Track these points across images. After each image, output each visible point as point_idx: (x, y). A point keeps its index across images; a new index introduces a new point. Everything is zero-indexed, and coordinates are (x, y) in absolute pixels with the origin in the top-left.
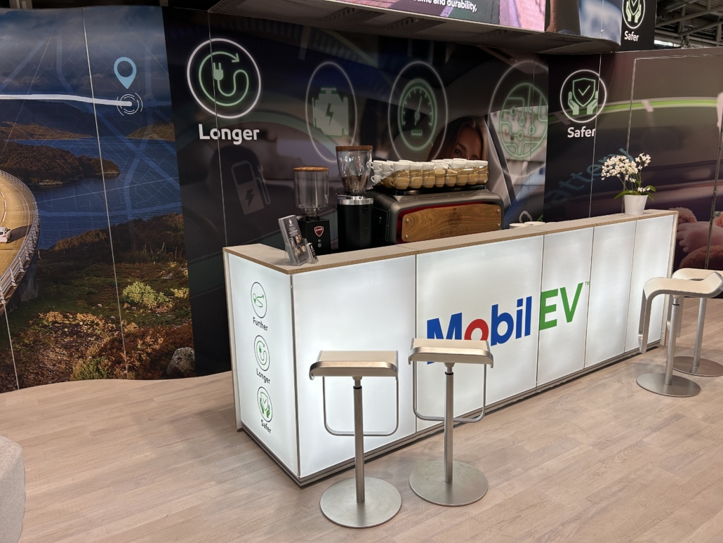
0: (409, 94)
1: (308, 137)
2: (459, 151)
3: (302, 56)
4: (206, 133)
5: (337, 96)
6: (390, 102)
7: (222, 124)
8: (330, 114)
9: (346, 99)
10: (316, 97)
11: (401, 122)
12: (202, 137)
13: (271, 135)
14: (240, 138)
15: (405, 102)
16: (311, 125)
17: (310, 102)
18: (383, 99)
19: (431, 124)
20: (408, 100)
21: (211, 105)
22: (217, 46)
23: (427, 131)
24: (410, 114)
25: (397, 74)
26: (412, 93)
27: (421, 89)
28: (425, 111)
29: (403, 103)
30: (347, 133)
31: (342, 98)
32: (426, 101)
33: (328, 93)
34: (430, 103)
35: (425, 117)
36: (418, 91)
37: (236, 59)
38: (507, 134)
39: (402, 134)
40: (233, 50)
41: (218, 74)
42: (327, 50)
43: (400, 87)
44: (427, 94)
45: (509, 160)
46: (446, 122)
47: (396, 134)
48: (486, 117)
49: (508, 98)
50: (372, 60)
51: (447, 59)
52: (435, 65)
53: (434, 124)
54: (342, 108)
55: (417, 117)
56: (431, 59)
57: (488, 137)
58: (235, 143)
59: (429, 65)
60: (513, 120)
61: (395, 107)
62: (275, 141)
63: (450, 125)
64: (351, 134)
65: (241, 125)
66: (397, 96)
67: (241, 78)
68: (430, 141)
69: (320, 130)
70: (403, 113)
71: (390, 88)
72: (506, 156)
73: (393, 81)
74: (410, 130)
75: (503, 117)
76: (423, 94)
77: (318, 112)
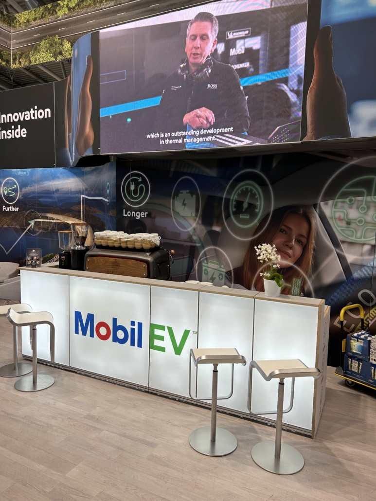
0: (239, 191)
1: (171, 216)
2: (284, 230)
4: (126, 214)
5: (189, 195)
6: (224, 196)
8: (184, 204)
9: (194, 196)
10: (177, 196)
11: (232, 209)
13: (153, 215)
14: (139, 216)
15: (236, 196)
16: (173, 210)
17: (174, 198)
18: (219, 195)
19: (257, 210)
21: (128, 201)
22: (133, 175)
23: (253, 215)
24: (239, 204)
25: (230, 179)
26: (242, 191)
27: (250, 187)
28: (252, 202)
29: (234, 197)
30: (194, 215)
31: (192, 195)
32: (253, 196)
33: (184, 193)
34: (257, 196)
35: (252, 207)
36: (247, 189)
37: (140, 180)
38: (340, 219)
39: (232, 217)
40: (139, 175)
41: (132, 187)
43: (232, 187)
44: (254, 190)
45: (343, 242)
46: (272, 209)
47: (228, 216)
48: (315, 206)
49: (343, 189)
50: (213, 173)
51: (274, 165)
52: (262, 170)
53: (260, 211)
54: (192, 201)
55: (245, 206)
56: (259, 167)
57: (317, 221)
58: (137, 218)
59: (257, 171)
60: (350, 208)
61: (228, 200)
62: (155, 218)
63: (275, 211)
64: (196, 216)
65: (140, 210)
66: (229, 193)
67: (142, 188)
68: (256, 222)
69: (178, 213)
70: (234, 203)
71: (225, 188)
72: (340, 237)
73: (227, 184)
74: (239, 214)
75: (336, 205)
76: (251, 190)
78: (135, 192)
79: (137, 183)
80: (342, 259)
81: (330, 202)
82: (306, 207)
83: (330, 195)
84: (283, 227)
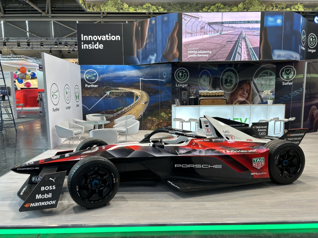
0: (226, 75)
1: (199, 86)
2: (242, 89)
3: (198, 69)
4: (177, 85)
5: (207, 77)
6: (221, 77)
7: (180, 84)
8: (204, 81)
9: (209, 77)
10: (201, 77)
11: (224, 82)
12: (176, 86)
13: (190, 86)
14: (184, 86)
15: (225, 77)
16: (200, 83)
17: (200, 78)
18: (219, 77)
19: (233, 82)
20: (226, 77)
21: (178, 80)
22: (180, 69)
23: (232, 84)
24: (226, 80)
25: (223, 71)
26: (227, 75)
27: (230, 74)
28: (231, 79)
29: (224, 77)
30: (208, 84)
31: (208, 77)
32: (231, 77)
33: (204, 76)
34: (233, 77)
35: (231, 81)
36: (229, 75)
37: (184, 71)
38: (260, 84)
39: (224, 85)
40: (184, 70)
41: (180, 74)
42: (205, 68)
43: (224, 74)
44: (232, 75)
45: (260, 91)
46: (238, 81)
47: (222, 85)
48: (252, 80)
49: (260, 75)
50: (216, 69)
51: (238, 67)
52: (234, 68)
53: (234, 82)
54: (208, 79)
55: (229, 80)
56: (233, 67)
57: (252, 85)
59: (233, 68)
60: (262, 80)
61: (222, 79)
62: (191, 86)
63: (239, 82)
64: (210, 85)
65: (184, 84)
66: (223, 76)
67: (185, 75)
68: (233, 86)
69: (202, 84)
70: (225, 80)
71: (221, 74)
72: (259, 90)
73: (222, 73)
74: (226, 83)
75: (258, 80)
76: (231, 75)
77: (202, 81)
78: (182, 76)
79: (183, 73)
80: (260, 96)
81: (256, 79)
82: (249, 80)
83: (256, 76)
84: (242, 87)
